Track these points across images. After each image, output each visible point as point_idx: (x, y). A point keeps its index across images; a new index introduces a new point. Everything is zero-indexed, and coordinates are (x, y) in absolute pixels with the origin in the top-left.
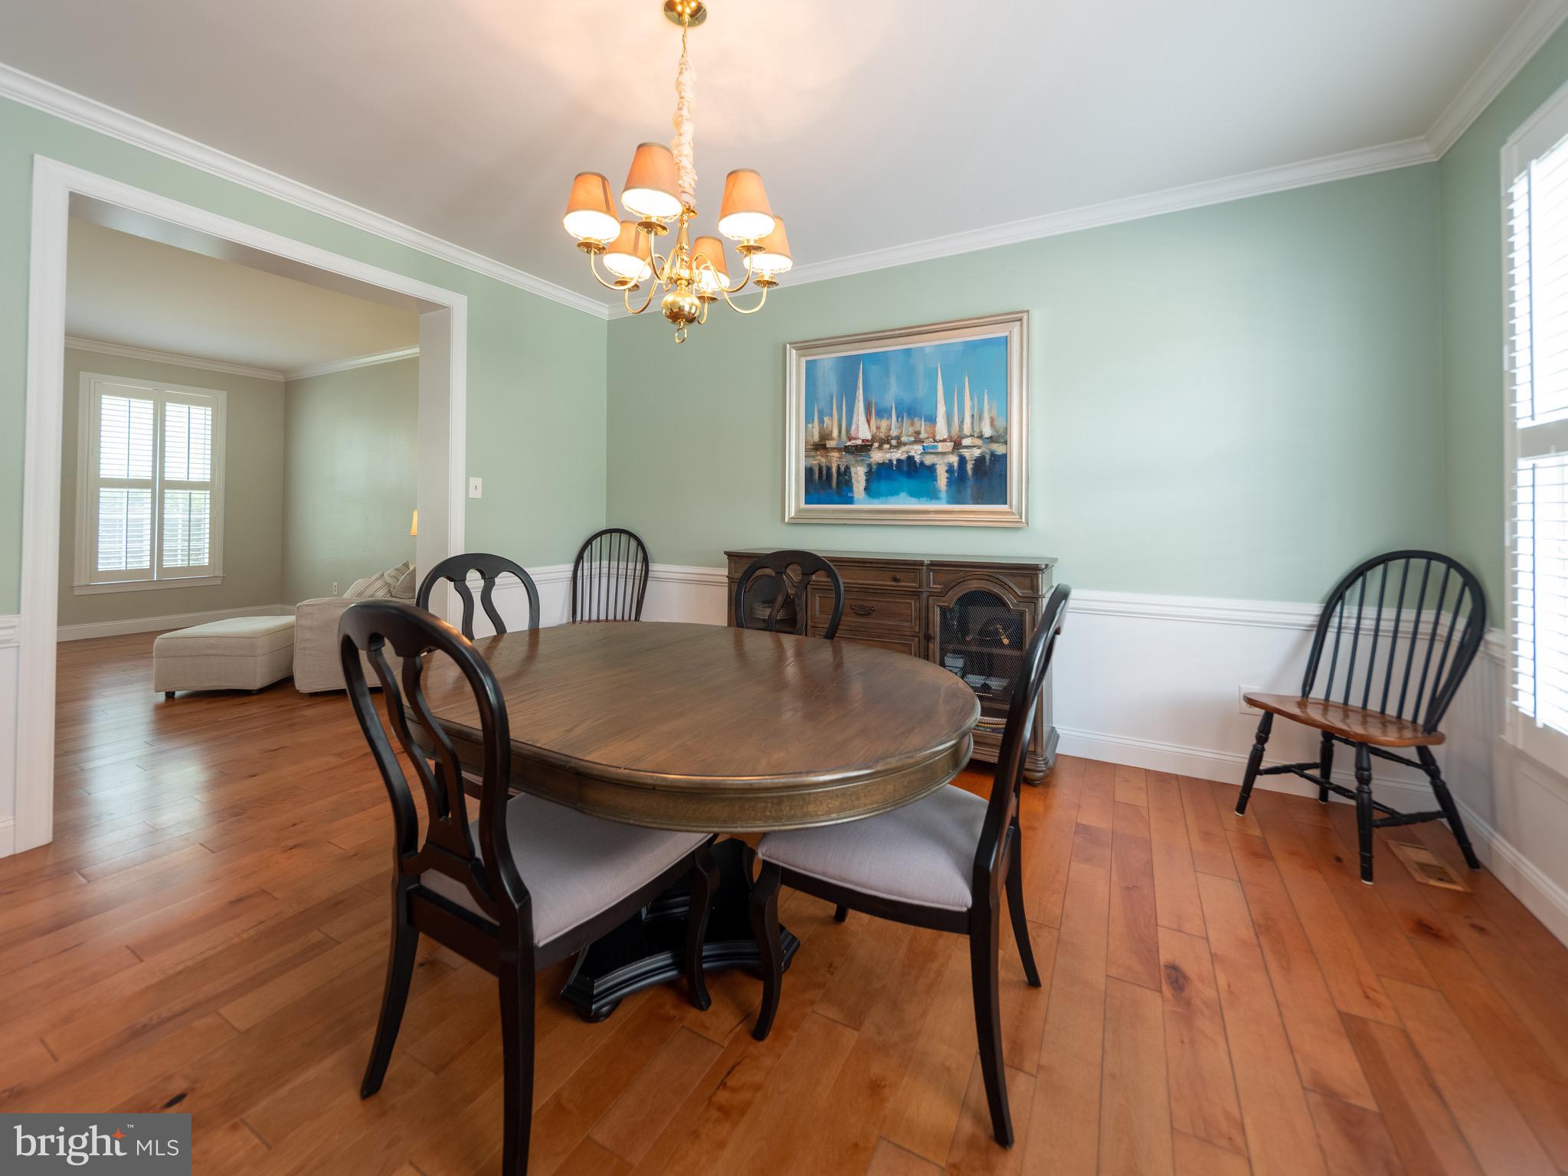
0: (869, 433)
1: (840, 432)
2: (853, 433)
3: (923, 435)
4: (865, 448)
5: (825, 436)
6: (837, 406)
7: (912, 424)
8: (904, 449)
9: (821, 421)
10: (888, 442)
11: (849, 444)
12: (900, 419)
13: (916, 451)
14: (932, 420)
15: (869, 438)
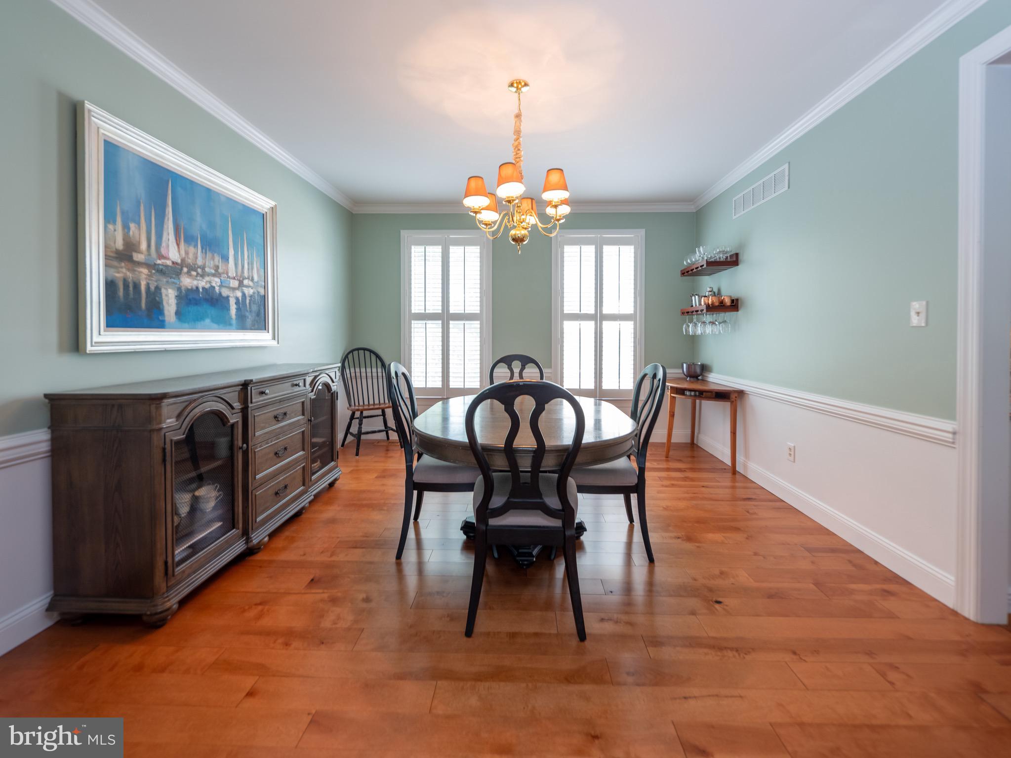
0: (177, 254)
1: (149, 246)
2: (163, 251)
3: (220, 270)
4: (176, 270)
5: (130, 247)
6: (145, 215)
7: (213, 258)
8: (207, 279)
9: (126, 227)
10: (196, 271)
11: (159, 262)
12: (204, 251)
13: (216, 282)
14: (225, 259)
15: (179, 261)
